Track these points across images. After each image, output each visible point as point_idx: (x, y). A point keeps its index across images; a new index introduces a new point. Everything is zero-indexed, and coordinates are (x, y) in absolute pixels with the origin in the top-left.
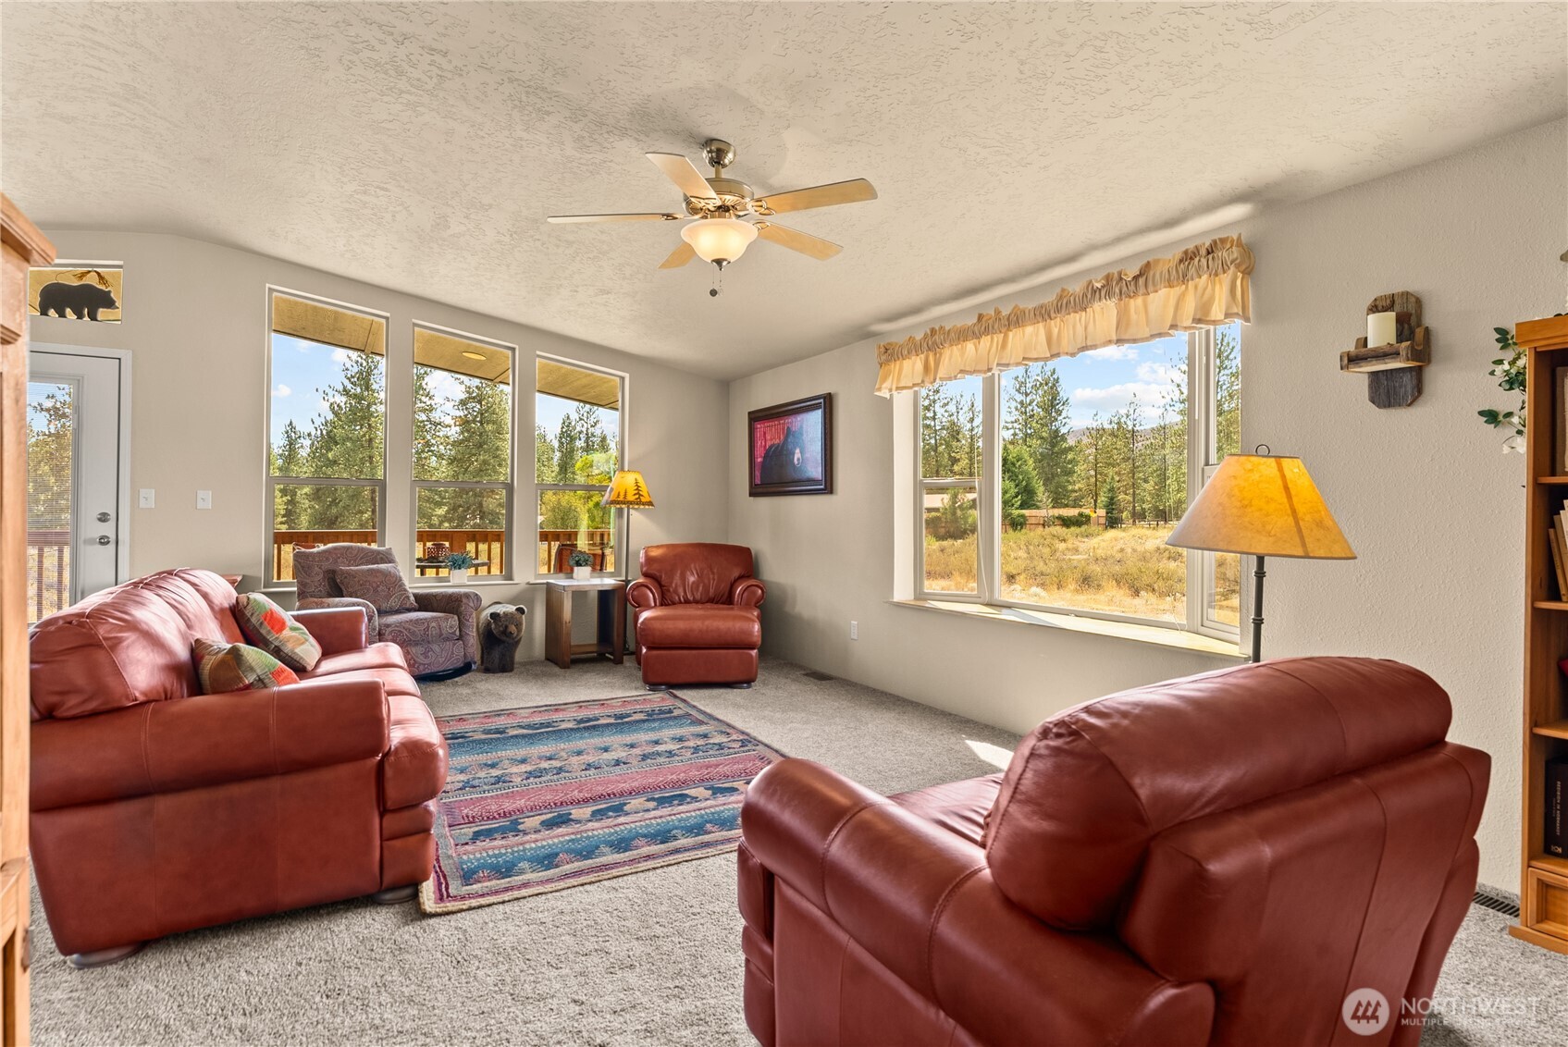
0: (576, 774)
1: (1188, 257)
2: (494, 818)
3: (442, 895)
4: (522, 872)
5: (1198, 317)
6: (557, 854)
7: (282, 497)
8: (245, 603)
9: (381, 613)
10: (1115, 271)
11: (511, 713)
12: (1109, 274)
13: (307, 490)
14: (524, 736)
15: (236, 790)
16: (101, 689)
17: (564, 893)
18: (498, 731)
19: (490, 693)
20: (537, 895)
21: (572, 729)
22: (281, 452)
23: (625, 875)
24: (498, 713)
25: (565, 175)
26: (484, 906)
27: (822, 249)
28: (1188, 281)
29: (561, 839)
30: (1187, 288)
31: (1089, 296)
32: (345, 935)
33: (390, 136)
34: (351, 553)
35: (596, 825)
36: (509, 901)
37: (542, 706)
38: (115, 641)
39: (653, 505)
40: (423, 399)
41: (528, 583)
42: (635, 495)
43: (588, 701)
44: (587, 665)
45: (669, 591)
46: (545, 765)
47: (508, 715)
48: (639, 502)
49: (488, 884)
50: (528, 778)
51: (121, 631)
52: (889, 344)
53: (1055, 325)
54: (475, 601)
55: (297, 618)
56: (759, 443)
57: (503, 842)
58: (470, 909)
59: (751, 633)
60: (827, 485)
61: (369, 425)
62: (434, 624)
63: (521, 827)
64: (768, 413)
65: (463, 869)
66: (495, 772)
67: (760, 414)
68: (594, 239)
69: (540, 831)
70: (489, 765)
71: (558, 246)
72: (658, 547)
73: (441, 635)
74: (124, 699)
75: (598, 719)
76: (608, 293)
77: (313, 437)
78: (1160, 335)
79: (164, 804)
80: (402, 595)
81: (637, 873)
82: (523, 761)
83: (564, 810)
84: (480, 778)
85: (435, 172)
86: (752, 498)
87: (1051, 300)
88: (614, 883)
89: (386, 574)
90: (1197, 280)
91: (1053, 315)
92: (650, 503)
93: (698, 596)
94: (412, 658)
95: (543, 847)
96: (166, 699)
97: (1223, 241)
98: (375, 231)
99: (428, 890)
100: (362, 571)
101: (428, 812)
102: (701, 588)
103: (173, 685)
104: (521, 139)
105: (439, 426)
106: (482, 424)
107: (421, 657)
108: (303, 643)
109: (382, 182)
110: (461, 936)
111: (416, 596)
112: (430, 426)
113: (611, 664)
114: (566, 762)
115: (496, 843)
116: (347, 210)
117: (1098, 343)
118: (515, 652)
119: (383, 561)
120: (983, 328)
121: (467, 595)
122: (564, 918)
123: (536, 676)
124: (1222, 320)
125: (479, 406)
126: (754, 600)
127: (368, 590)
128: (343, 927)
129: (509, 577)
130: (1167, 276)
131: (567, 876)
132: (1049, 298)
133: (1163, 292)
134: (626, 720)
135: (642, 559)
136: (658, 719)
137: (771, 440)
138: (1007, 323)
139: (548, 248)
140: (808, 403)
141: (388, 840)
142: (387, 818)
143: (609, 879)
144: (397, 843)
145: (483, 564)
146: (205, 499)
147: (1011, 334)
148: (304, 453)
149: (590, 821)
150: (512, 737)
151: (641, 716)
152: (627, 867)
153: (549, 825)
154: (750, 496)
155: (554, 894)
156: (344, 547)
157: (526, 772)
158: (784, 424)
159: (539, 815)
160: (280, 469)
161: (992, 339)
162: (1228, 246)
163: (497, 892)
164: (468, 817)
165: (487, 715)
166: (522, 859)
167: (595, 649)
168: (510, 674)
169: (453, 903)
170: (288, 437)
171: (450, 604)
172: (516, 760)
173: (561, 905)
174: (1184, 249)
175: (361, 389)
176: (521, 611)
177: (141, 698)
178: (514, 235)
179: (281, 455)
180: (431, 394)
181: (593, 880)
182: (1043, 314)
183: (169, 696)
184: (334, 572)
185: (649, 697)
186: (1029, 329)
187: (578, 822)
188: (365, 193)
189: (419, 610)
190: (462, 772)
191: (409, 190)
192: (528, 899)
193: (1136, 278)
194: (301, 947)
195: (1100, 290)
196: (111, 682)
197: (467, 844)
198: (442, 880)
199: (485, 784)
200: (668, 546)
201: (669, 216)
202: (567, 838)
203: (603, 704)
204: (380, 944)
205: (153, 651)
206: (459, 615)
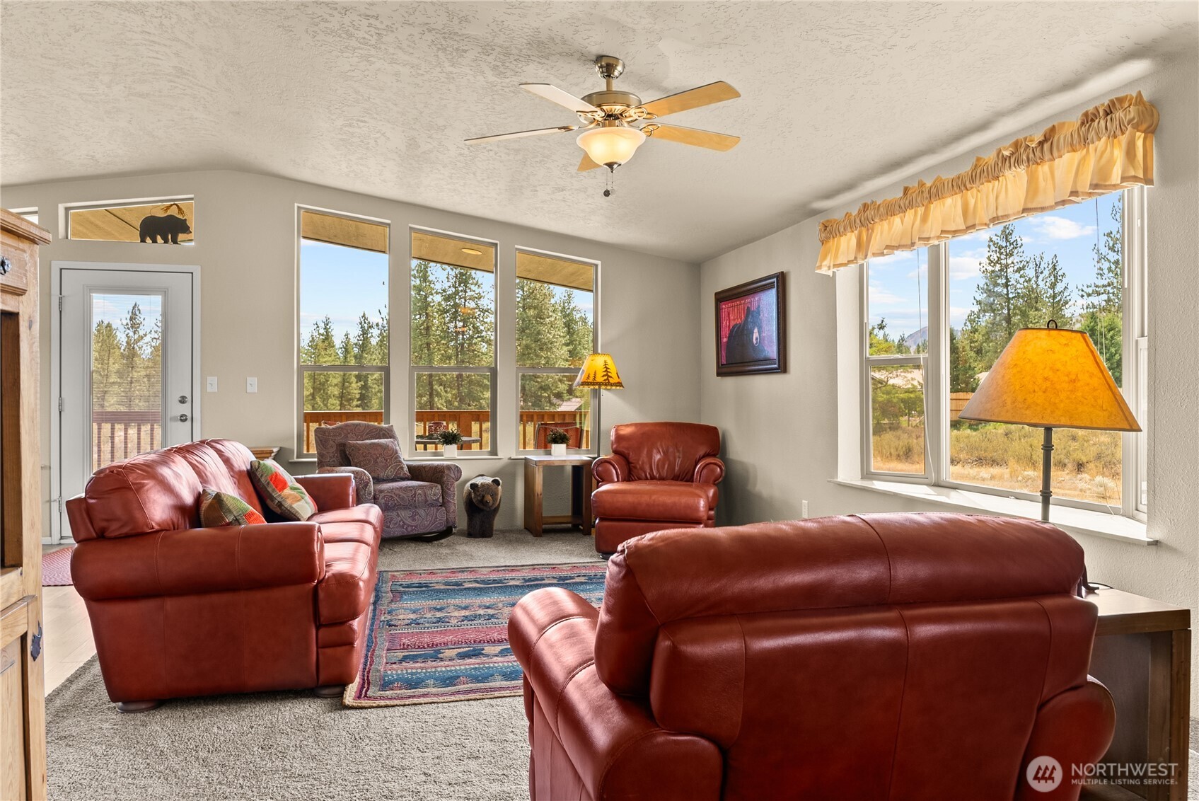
0: (502, 621)
1: (1088, 119)
2: (424, 647)
3: (361, 695)
4: (427, 686)
5: (1094, 182)
6: (459, 677)
7: (357, 382)
8: (257, 467)
9: (377, 480)
10: (1021, 137)
11: (473, 571)
12: (1017, 141)
13: (376, 375)
14: (475, 589)
15: (216, 599)
16: (132, 519)
17: (451, 704)
18: (457, 584)
19: (465, 554)
20: (431, 703)
21: (517, 586)
22: (356, 341)
23: (504, 697)
24: (462, 570)
25: (494, 96)
26: (389, 706)
27: (721, 142)
28: (1088, 143)
29: (467, 667)
30: (1088, 151)
31: (1000, 165)
32: (287, 713)
33: (355, 81)
34: (359, 429)
35: (500, 659)
36: (409, 705)
37: (502, 567)
38: (139, 486)
39: (623, 387)
40: (473, 287)
41: (510, 459)
42: (603, 376)
43: (543, 565)
44: (558, 535)
45: (635, 468)
46: (481, 612)
47: (471, 571)
48: (607, 383)
49: (399, 692)
50: (463, 621)
51: (143, 479)
52: (828, 221)
53: (971, 196)
54: (456, 473)
55: (298, 481)
56: (724, 322)
57: (422, 665)
58: (379, 707)
59: (697, 509)
60: (782, 366)
61: (427, 314)
62: (420, 492)
63: (440, 656)
64: (730, 293)
65: (385, 680)
66: (439, 615)
67: (724, 295)
68: (534, 146)
69: (453, 659)
70: (438, 609)
71: (509, 155)
72: (627, 426)
73: (426, 501)
74: (145, 527)
75: (544, 580)
76: (563, 190)
77: (380, 327)
78: (1063, 202)
79: (171, 604)
80: (397, 466)
81: (515, 696)
82: (466, 608)
83: (479, 646)
84: (426, 618)
85: (396, 105)
86: (719, 378)
87: (967, 170)
88: (491, 702)
89: (385, 447)
90: (1097, 142)
91: (968, 186)
92: (619, 384)
93: (664, 473)
94: (402, 520)
95: (451, 671)
96: (174, 529)
97: (1121, 100)
98: (366, 154)
99: (352, 690)
100: (366, 444)
101: (351, 630)
102: (666, 466)
103: (178, 520)
104: (451, 73)
105: (487, 313)
106: (524, 310)
107: (409, 520)
108: (299, 500)
109: (360, 116)
110: (364, 724)
111: (409, 467)
112: (479, 313)
113: (580, 535)
114: (500, 611)
115: (417, 665)
116: (341, 140)
117: (1010, 212)
118: (494, 519)
119: (385, 436)
120: (907, 202)
121: (449, 467)
122: (443, 721)
123: (510, 542)
124: (1118, 185)
125: (521, 293)
126: (713, 478)
127: (370, 461)
128: (288, 708)
129: (494, 452)
130: (1070, 140)
131: (459, 693)
132: (966, 168)
133: (1067, 156)
134: (568, 581)
135: (613, 438)
136: (595, 583)
137: (734, 320)
138: (928, 197)
139: (501, 157)
140: (764, 283)
141: (324, 647)
142: (322, 631)
143: (491, 698)
144: (329, 651)
145: (475, 441)
146: (253, 384)
147: (932, 206)
148: (374, 341)
149: (496, 656)
150: (465, 589)
151: (582, 579)
152: (508, 691)
153: (462, 656)
154: (719, 374)
155: (444, 704)
156: (353, 424)
157: (463, 616)
158: (744, 304)
159: (459, 648)
160: (356, 357)
161: (916, 213)
162: (1126, 105)
163: (402, 698)
164: (404, 645)
165: (453, 571)
166: (430, 677)
167: (569, 520)
168: (489, 539)
169: (366, 701)
170: (361, 328)
171: (435, 475)
172: (460, 607)
173: (445, 712)
174: (1084, 111)
175: (420, 281)
176: (496, 482)
177: (156, 527)
178: (471, 149)
179: (356, 344)
180: (479, 283)
181: (477, 697)
182: (960, 185)
183: (176, 527)
184: (344, 445)
185: (598, 564)
186: (949, 201)
187: (487, 656)
188: (350, 125)
189: (412, 480)
190: (414, 612)
191: (381, 120)
192: (424, 705)
193: (1041, 143)
194: (256, 717)
195: (1010, 157)
196: (138, 515)
197: (395, 663)
198: (366, 686)
199: (428, 623)
200: (636, 425)
201: (566, 128)
202: (472, 666)
203: (554, 568)
204: (308, 721)
205: (164, 494)
206: (442, 484)
